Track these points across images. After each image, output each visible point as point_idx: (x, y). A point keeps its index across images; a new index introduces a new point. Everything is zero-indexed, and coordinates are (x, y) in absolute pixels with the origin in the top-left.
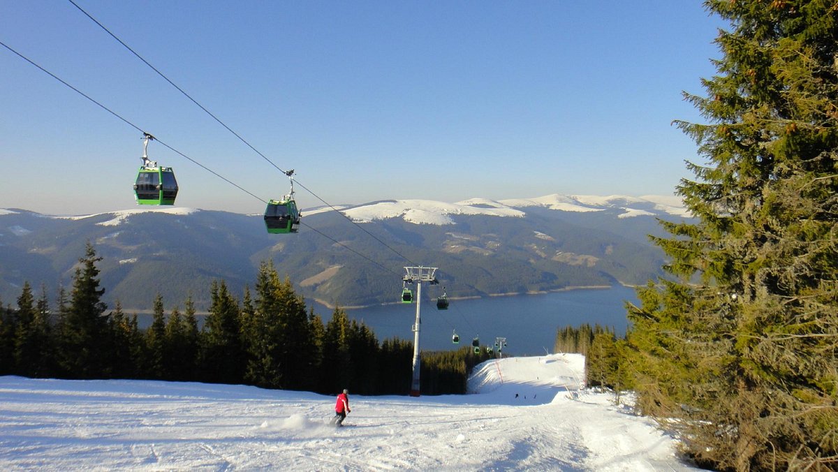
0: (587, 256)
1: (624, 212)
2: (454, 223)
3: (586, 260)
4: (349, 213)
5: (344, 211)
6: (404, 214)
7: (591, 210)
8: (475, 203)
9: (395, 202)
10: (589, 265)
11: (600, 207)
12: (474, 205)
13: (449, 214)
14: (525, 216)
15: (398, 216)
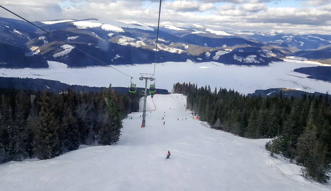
0: (178, 49)
1: (194, 31)
2: (124, 32)
3: (178, 51)
4: (75, 23)
5: (73, 22)
6: (101, 26)
7: (181, 29)
8: (133, 23)
9: (97, 20)
10: (179, 53)
11: (185, 28)
12: (132, 24)
13: (122, 27)
14: (154, 30)
15: (99, 26)
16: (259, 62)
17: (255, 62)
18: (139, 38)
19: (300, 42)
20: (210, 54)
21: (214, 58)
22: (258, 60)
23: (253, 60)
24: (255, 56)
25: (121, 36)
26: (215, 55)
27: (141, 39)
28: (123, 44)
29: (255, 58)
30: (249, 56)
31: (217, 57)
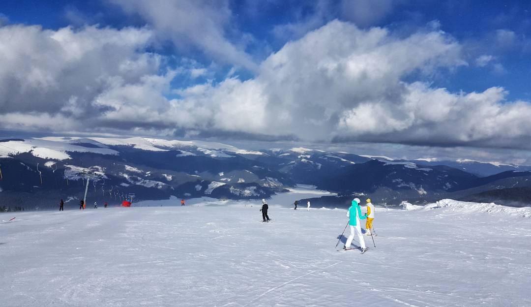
0: (157, 182)
1: (180, 152)
2: (70, 158)
3: (157, 184)
6: (32, 150)
7: (160, 150)
8: (82, 142)
10: (159, 188)
11: (166, 148)
13: (66, 151)
14: (119, 154)
15: (27, 152)
16: (259, 195)
17: (255, 195)
18: (97, 167)
19: (317, 164)
20: (201, 187)
21: (206, 191)
22: (259, 192)
23: (253, 192)
24: (255, 188)
25: (68, 166)
26: (207, 187)
27: (100, 168)
28: (72, 178)
29: (255, 190)
30: (248, 188)
31: (209, 191)
